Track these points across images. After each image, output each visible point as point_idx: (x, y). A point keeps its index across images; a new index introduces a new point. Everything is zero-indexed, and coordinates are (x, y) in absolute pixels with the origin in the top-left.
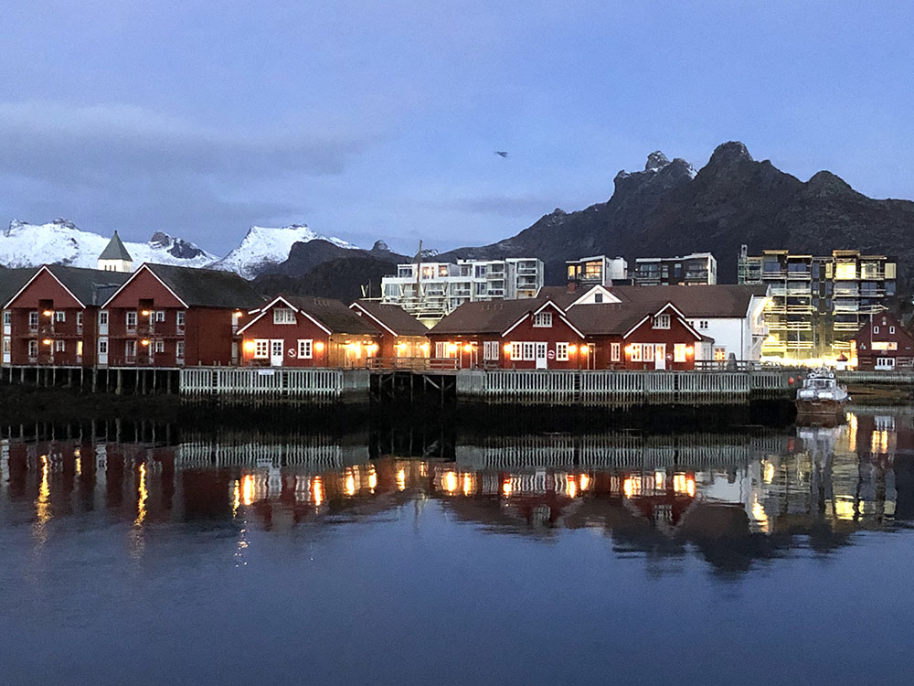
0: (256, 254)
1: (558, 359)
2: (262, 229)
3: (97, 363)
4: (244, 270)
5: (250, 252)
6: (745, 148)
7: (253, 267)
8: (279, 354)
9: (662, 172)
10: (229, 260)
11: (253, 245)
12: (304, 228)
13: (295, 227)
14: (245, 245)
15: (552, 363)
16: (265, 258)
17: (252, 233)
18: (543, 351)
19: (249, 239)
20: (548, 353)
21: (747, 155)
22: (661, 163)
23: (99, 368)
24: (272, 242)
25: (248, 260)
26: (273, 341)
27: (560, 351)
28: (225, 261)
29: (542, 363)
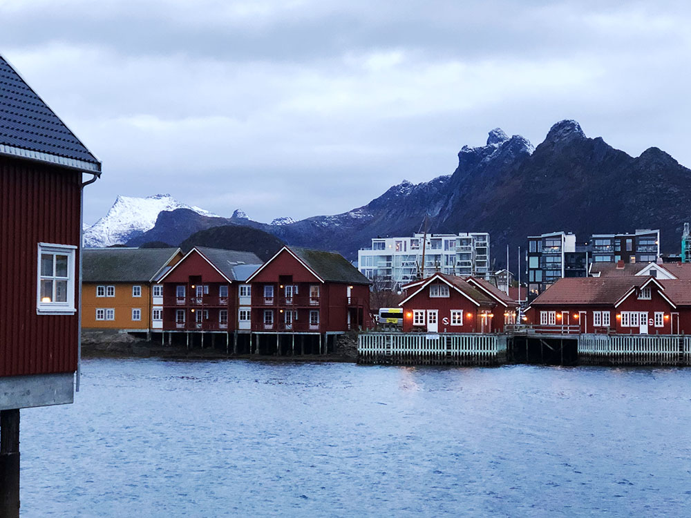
0: (123, 222)
1: (656, 326)
2: (128, 199)
3: (238, 329)
4: (111, 237)
5: (117, 220)
6: (579, 126)
7: (120, 234)
8: (434, 322)
9: (503, 148)
10: (98, 228)
11: (120, 214)
12: (168, 198)
13: (159, 196)
14: (113, 214)
15: (652, 330)
16: (132, 226)
17: (119, 202)
18: (645, 319)
19: (116, 208)
20: (648, 321)
21: (581, 133)
22: (501, 140)
23: (240, 332)
24: (137, 211)
25: (115, 227)
26: (429, 311)
27: (657, 320)
28: (93, 229)
29: (644, 329)
